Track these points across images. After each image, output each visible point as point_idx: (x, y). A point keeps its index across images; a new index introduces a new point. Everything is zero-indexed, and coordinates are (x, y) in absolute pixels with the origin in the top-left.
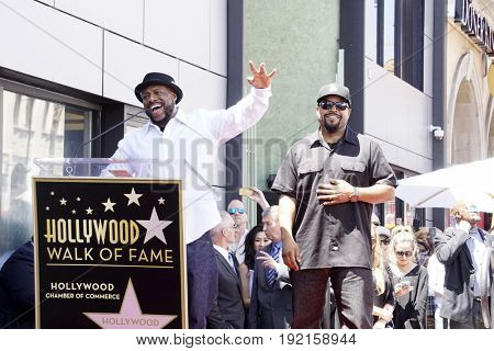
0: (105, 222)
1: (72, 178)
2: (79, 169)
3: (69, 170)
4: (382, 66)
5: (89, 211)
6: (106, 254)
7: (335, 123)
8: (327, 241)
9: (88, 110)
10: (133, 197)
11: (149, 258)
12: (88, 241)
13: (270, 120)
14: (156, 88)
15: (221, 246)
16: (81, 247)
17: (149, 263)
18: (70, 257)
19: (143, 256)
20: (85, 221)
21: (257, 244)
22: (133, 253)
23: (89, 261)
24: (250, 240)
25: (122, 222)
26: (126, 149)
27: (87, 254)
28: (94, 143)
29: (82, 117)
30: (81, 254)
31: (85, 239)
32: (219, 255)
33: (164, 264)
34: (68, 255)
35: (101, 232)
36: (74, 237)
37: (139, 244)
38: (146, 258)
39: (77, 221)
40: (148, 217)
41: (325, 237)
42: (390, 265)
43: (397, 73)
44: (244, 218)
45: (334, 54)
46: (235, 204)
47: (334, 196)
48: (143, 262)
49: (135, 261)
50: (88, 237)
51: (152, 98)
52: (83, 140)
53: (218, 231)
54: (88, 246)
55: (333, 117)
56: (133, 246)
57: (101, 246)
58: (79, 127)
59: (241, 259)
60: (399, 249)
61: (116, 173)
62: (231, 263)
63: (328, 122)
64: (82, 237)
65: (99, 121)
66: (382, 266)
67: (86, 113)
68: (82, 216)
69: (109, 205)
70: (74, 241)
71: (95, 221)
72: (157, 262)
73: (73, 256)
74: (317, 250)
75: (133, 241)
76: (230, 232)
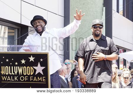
0: (22, 67)
1: (11, 52)
2: (13, 49)
3: (9, 49)
4: (119, 13)
5: (16, 63)
6: (22, 78)
7: (98, 33)
8: (96, 74)
9: (16, 28)
10: (32, 59)
11: (37, 80)
12: (16, 74)
13: (79, 32)
14: (39, 21)
15: (62, 75)
16: (14, 76)
17: (37, 82)
18: (10, 79)
19: (35, 79)
20: (15, 67)
21: (75, 75)
22: (32, 78)
23: (16, 81)
24: (73, 73)
25: (28, 67)
26: (28, 42)
27: (16, 78)
28: (18, 40)
29: (14, 31)
30: (14, 78)
31: (15, 73)
32: (61, 78)
33: (42, 82)
34: (9, 79)
35: (20, 71)
36: (11, 72)
37: (34, 75)
38: (36, 80)
39: (12, 67)
40: (37, 66)
41: (95, 73)
42: (122, 82)
43: (124, 15)
44: (70, 66)
45: (102, 9)
46: (67, 61)
47: (98, 58)
48: (35, 81)
49: (32, 81)
50: (16, 73)
51: (38, 24)
52: (14, 39)
53: (61, 70)
54: (16, 76)
55: (98, 31)
56: (32, 76)
57: (21, 76)
58: (13, 34)
59: (69, 80)
60: (125, 77)
61: (25, 50)
62: (66, 81)
63: (96, 33)
64: (14, 72)
65: (20, 32)
66: (118, 82)
67: (15, 29)
68: (14, 65)
69: (23, 62)
70: (11, 74)
71: (18, 67)
72: (40, 81)
73: (11, 79)
74: (92, 77)
75: (32, 74)
76: (65, 70)
